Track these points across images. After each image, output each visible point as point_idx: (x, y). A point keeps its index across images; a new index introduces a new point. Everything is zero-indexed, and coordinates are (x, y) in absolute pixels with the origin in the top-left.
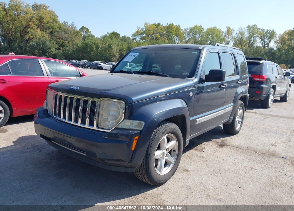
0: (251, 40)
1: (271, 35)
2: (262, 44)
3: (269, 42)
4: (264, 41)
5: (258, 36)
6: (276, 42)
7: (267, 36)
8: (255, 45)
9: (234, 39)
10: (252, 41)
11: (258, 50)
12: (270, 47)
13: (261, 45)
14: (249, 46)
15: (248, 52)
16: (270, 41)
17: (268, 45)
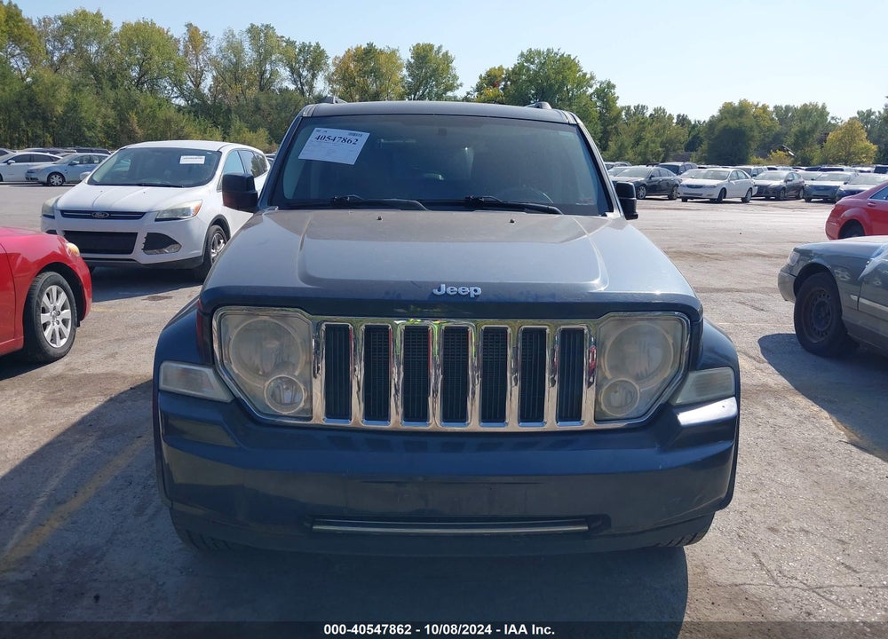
0: (264, 72)
1: (315, 58)
2: (295, 82)
3: (313, 79)
4: (300, 76)
5: (281, 60)
6: (329, 80)
7: (305, 61)
8: (276, 86)
9: (214, 62)
10: (268, 75)
11: (290, 100)
12: (316, 94)
13: (292, 87)
14: (262, 89)
15: (263, 106)
16: (314, 76)
17: (311, 87)
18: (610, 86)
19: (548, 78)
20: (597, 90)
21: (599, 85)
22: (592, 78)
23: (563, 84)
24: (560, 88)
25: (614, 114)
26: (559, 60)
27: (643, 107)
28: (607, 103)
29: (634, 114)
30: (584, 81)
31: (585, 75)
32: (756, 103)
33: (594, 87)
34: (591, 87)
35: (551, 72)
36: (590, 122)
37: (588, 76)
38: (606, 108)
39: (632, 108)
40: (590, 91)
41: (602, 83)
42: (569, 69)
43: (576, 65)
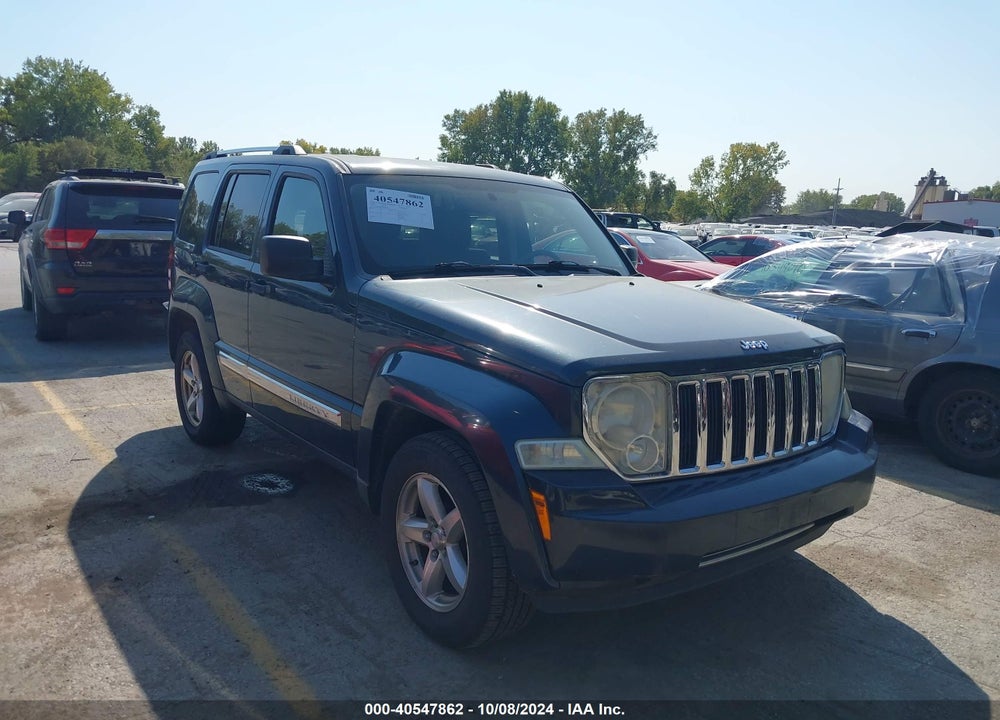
18: (153, 113)
19: (70, 96)
20: (136, 117)
21: (137, 110)
22: (128, 101)
23: (91, 106)
24: (89, 110)
25: (161, 146)
26: (82, 75)
27: (191, 140)
28: (151, 133)
29: (181, 147)
30: (119, 104)
31: (119, 96)
32: (313, 144)
33: (133, 112)
34: (129, 112)
35: (75, 88)
36: (134, 154)
37: (123, 98)
38: (151, 139)
39: (177, 140)
40: (127, 117)
41: (141, 108)
42: (97, 87)
43: (106, 83)
